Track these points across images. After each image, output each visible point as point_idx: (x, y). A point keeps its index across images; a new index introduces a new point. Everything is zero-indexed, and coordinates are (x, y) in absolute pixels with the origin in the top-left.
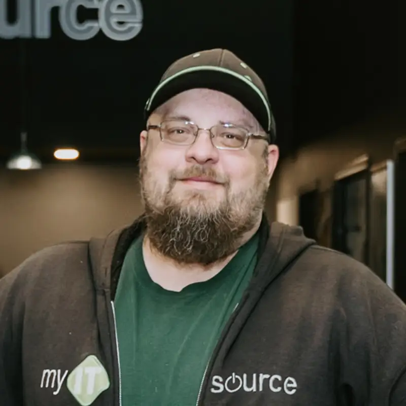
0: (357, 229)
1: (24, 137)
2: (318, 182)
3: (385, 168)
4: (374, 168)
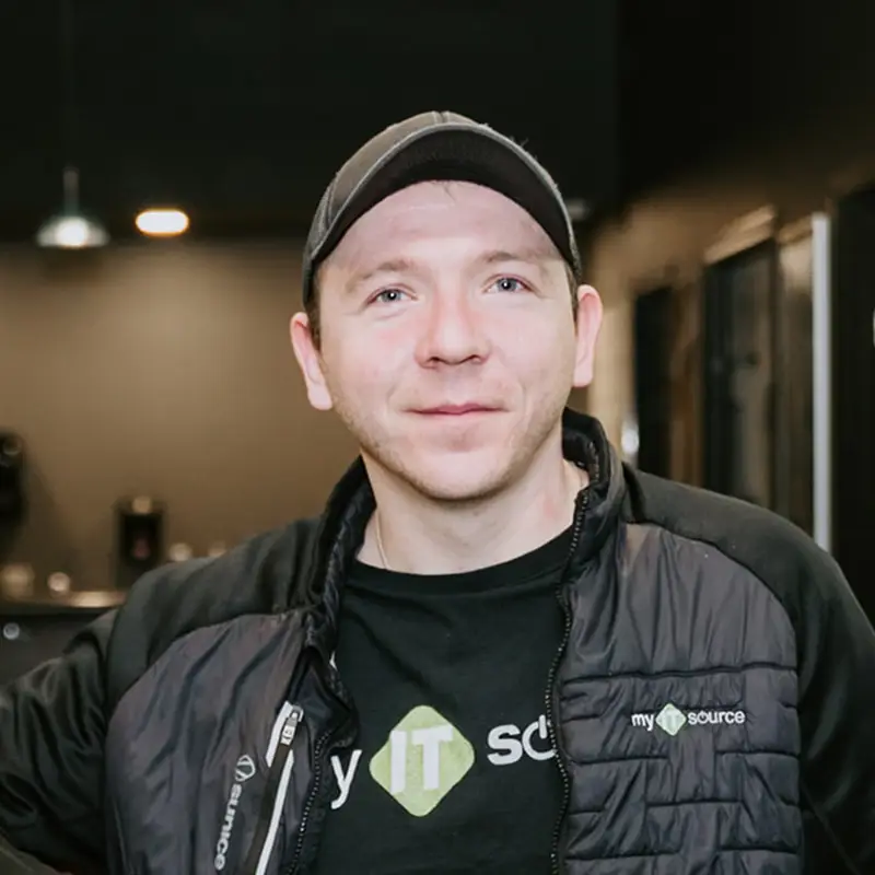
0: (752, 360)
1: (71, 179)
2: (671, 269)
3: (809, 234)
4: (786, 235)
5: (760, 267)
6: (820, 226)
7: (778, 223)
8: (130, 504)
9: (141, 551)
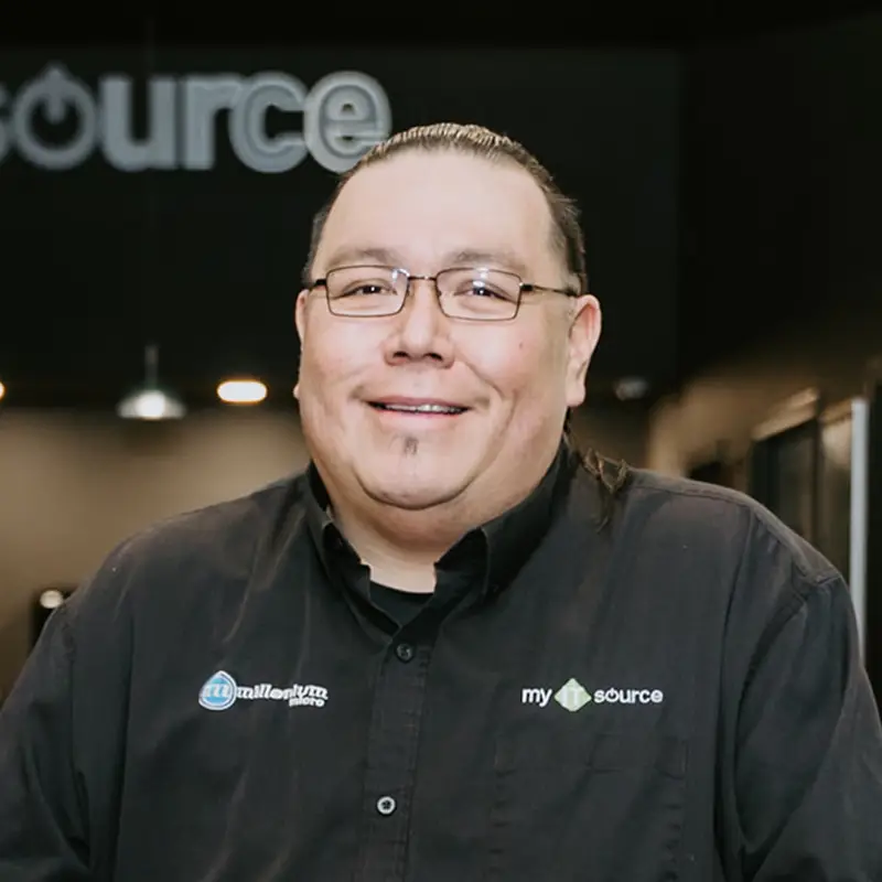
1: (152, 355)
2: (722, 445)
3: (849, 415)
5: (805, 446)
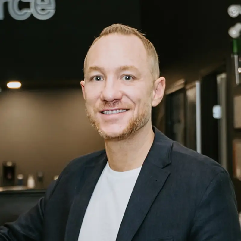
0: (179, 121)
3: (195, 86)
4: (188, 87)
5: (181, 96)
6: (198, 84)
7: (186, 84)
8: (6, 164)
9: (9, 177)
